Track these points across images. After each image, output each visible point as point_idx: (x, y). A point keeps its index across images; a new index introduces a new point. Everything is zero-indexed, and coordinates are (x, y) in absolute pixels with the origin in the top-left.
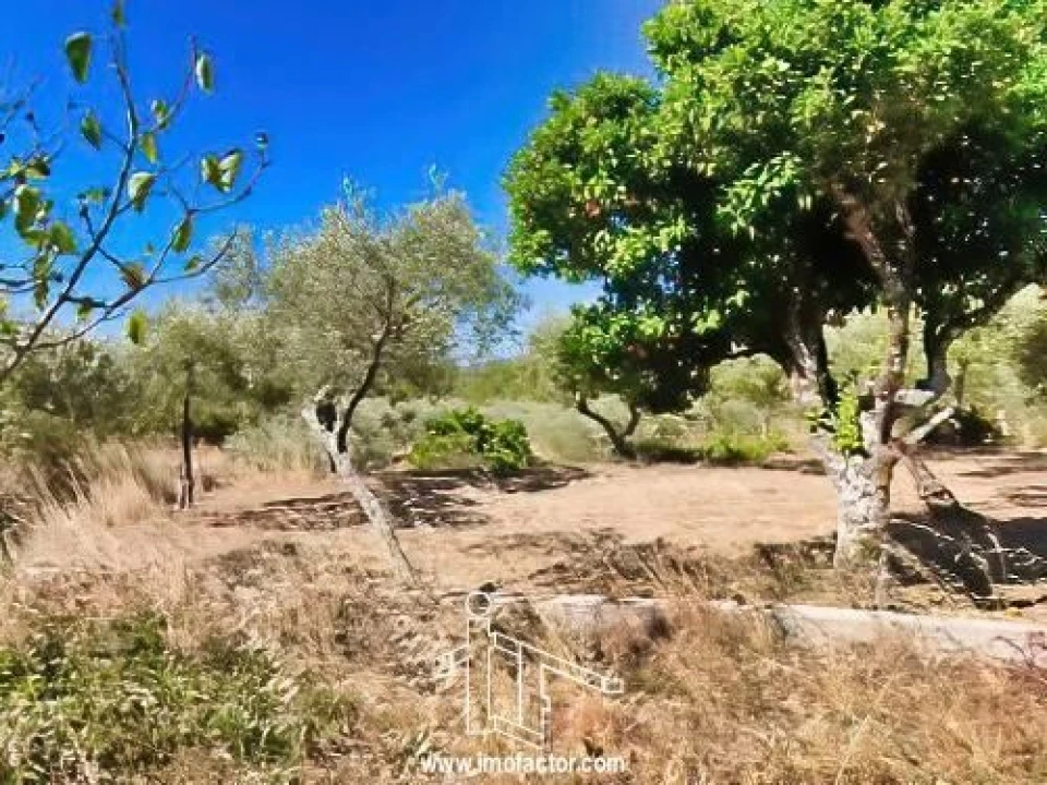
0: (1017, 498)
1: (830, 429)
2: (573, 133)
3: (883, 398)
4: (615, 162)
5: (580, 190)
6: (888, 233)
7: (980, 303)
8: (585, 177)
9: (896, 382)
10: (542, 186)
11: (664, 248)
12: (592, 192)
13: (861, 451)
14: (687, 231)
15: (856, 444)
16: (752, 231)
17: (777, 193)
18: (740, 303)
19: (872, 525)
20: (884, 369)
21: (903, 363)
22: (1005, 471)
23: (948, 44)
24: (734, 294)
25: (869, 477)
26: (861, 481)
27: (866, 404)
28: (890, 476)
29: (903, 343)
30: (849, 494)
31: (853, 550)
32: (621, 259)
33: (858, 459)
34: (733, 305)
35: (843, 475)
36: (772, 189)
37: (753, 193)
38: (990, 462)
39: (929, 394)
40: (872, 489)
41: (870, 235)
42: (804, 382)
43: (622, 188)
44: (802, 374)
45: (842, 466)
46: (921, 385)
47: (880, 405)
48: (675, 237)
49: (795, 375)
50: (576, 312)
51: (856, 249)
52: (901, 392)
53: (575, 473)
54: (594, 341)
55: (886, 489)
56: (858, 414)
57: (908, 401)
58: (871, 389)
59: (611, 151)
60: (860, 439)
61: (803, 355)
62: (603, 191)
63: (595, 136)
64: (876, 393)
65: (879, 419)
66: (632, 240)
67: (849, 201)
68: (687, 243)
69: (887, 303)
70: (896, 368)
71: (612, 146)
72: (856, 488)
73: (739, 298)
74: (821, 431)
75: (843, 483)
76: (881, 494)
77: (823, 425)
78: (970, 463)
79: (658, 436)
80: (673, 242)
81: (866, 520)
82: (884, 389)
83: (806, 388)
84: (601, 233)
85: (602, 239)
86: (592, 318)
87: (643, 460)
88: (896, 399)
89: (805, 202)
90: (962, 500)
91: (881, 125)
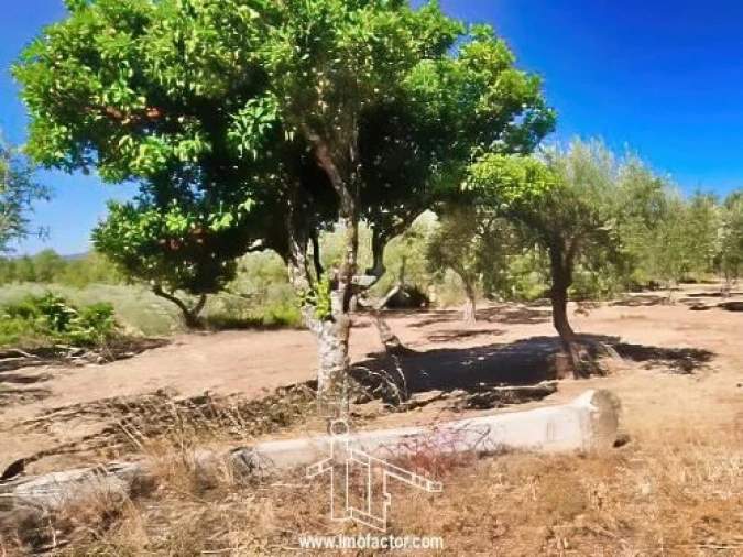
0: (432, 338)
1: (314, 303)
2: (89, 36)
3: (343, 281)
4: (131, 73)
5: (100, 92)
6: (345, 167)
7: (401, 220)
8: (106, 82)
9: (352, 269)
10: (58, 82)
11: (183, 158)
12: (111, 96)
13: (330, 318)
14: (203, 146)
15: (328, 313)
16: (255, 153)
17: (269, 126)
18: (248, 209)
19: (337, 368)
20: (344, 261)
21: (355, 258)
22: (428, 323)
23: (368, 33)
24: (244, 201)
25: (335, 335)
26: (330, 339)
27: (333, 285)
28: (348, 335)
29: (355, 243)
30: (325, 348)
31: (327, 386)
32: (142, 162)
33: (329, 323)
34: (243, 210)
35: (321, 335)
36: (266, 122)
37: (252, 122)
38: (423, 317)
39: (373, 278)
40: (337, 344)
41: (332, 167)
42: (296, 270)
43: (143, 99)
44: (296, 265)
45: (320, 329)
46: (369, 273)
47: (342, 286)
48: (192, 150)
49: (291, 264)
50: (113, 208)
51: (324, 175)
52: (354, 277)
53: (152, 344)
54: (128, 234)
55: (345, 343)
56: (329, 292)
57: (361, 283)
58: (336, 275)
59: (126, 62)
60: (330, 309)
61: (296, 250)
62: (123, 98)
63: (111, 43)
64: (339, 277)
65: (342, 295)
66: (153, 147)
67: (315, 138)
68: (203, 155)
69: (345, 216)
70: (351, 261)
71: (128, 57)
72: (328, 344)
73: (248, 204)
74: (307, 305)
75: (320, 341)
76: (343, 346)
77: (308, 301)
78: (412, 319)
79: (225, 310)
80: (191, 153)
81: (334, 365)
82: (345, 274)
83: (299, 274)
84: (125, 138)
85: (126, 142)
86: (129, 214)
87: (210, 330)
88: (353, 282)
89: (289, 136)
90: (403, 342)
91: (328, 83)
